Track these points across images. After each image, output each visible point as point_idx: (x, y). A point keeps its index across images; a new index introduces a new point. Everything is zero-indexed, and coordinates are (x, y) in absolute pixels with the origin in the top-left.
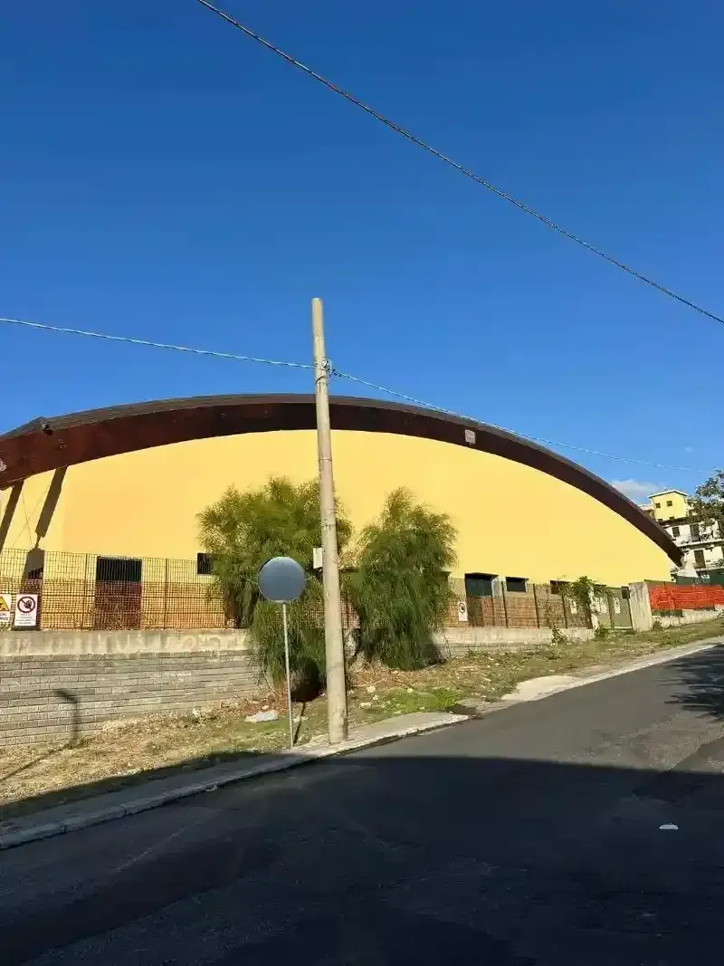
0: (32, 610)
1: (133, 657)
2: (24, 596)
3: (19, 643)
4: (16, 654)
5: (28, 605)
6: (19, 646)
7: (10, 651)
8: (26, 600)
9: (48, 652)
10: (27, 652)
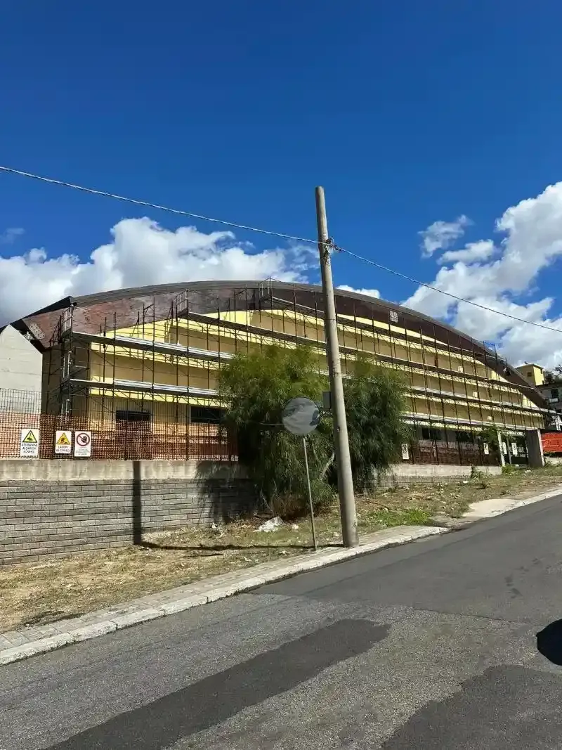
0: (87, 444)
1: (165, 482)
2: (81, 432)
3: (79, 470)
4: (78, 478)
5: (84, 440)
6: (79, 473)
7: (73, 477)
8: (82, 436)
9: (101, 477)
10: (85, 478)
